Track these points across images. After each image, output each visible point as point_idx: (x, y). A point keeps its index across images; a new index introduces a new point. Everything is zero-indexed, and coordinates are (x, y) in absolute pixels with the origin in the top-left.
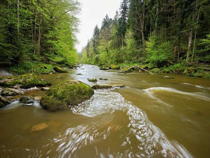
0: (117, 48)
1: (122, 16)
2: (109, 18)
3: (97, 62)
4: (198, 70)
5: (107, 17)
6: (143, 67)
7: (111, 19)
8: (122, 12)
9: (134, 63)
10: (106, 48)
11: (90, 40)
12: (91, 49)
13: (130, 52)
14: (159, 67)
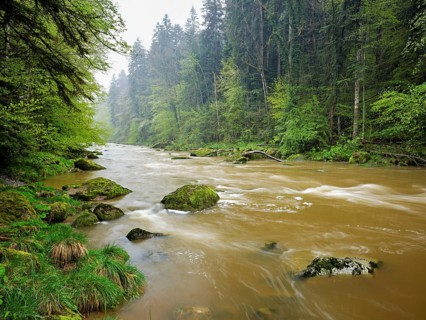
0: (201, 105)
1: (210, 25)
2: (173, 25)
3: (144, 138)
4: (372, 157)
5: (166, 20)
6: (269, 151)
7: (178, 28)
8: (208, 16)
9: (247, 141)
10: (171, 104)
11: (117, 77)
12: (125, 102)
13: (236, 116)
14: (302, 152)
